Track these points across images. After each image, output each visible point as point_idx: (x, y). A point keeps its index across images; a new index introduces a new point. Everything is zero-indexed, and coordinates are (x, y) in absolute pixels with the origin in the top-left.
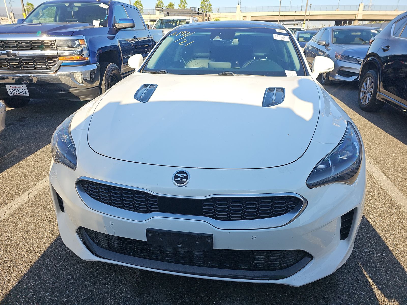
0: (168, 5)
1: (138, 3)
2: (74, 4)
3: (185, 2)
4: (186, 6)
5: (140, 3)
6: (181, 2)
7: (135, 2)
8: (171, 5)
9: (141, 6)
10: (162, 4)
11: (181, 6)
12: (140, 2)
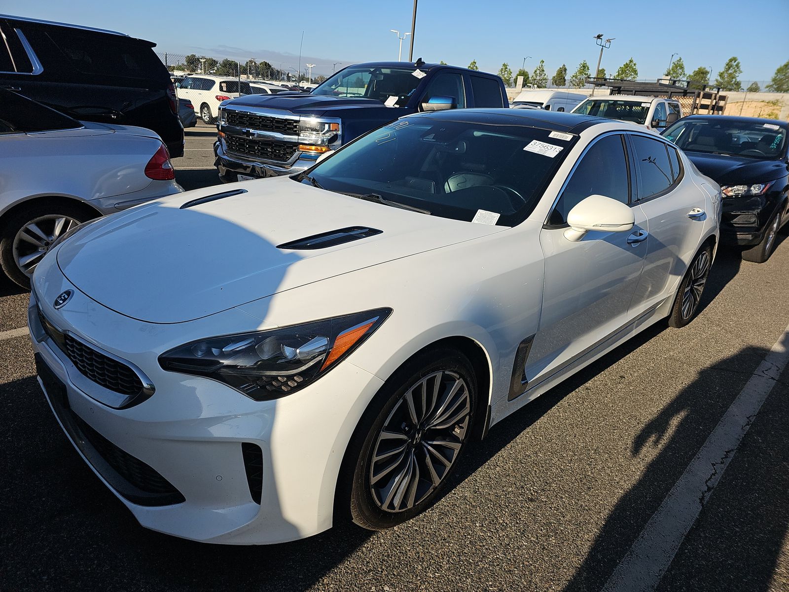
0: (695, 72)
1: (629, 68)
2: (382, 70)
3: (736, 68)
4: (737, 75)
5: (634, 67)
6: (727, 67)
7: (624, 65)
8: (702, 73)
9: (633, 74)
10: (680, 71)
11: (726, 75)
12: (633, 65)
